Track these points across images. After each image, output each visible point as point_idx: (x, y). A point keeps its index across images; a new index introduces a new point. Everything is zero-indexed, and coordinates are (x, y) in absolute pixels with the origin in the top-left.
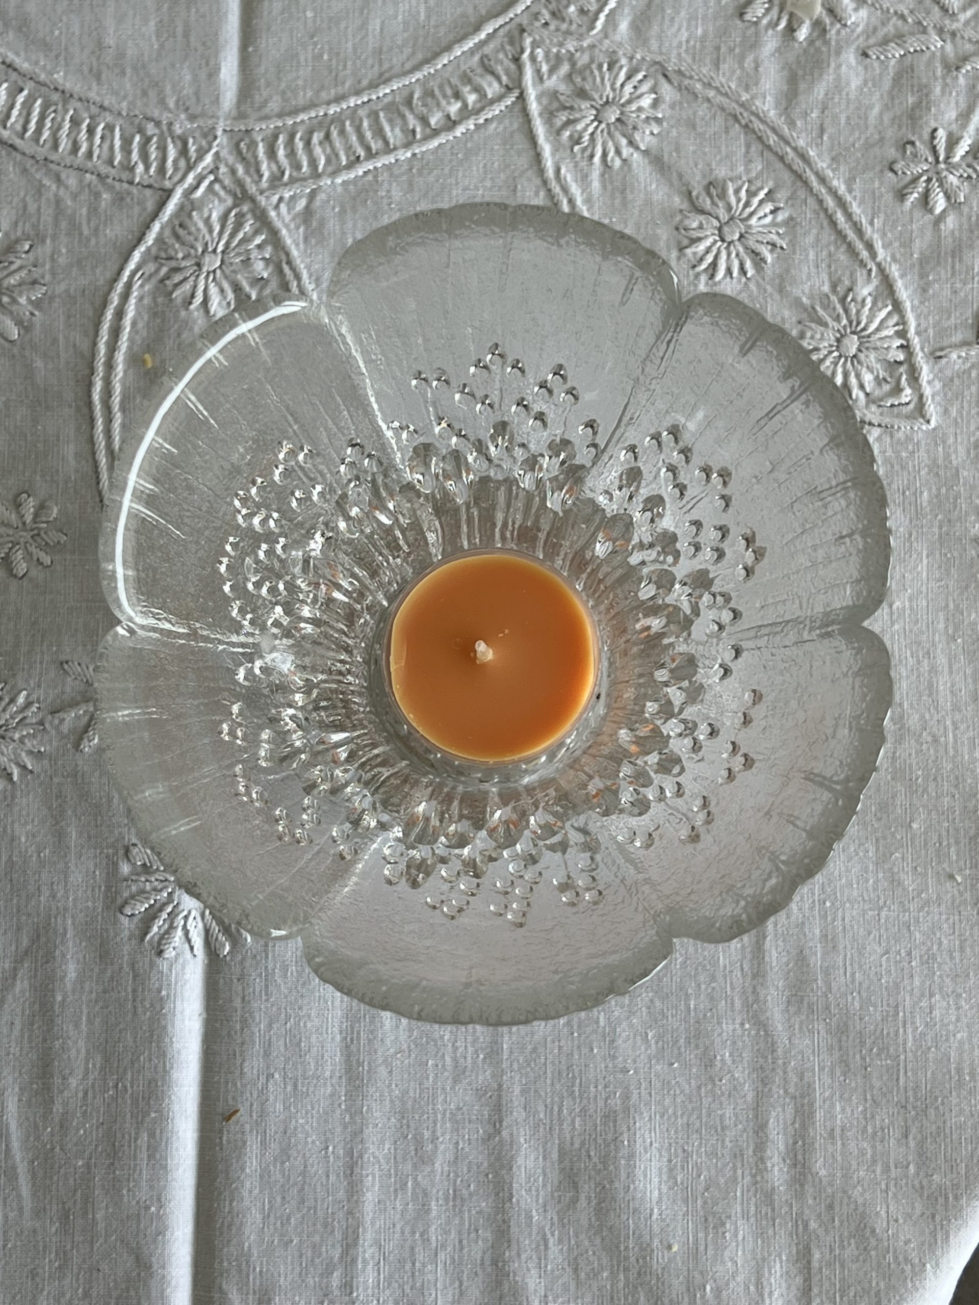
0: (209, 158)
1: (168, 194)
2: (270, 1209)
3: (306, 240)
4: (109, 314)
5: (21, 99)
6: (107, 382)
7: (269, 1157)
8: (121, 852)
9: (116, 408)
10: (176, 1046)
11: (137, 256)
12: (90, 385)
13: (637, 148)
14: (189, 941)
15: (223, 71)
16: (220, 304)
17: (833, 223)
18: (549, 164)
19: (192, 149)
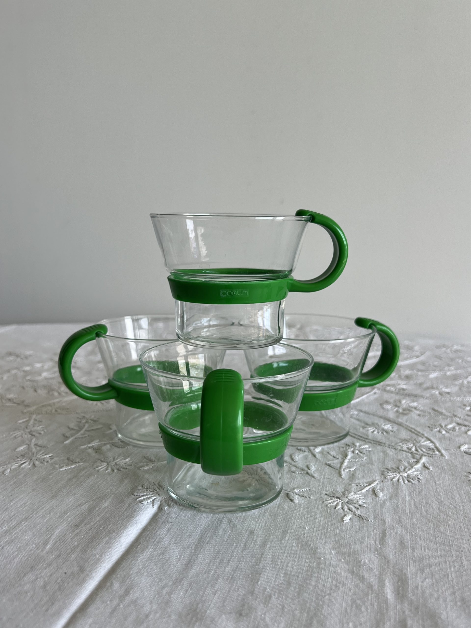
2: (147, 566)
7: (155, 553)
8: (141, 485)
10: (134, 521)
14: (153, 503)
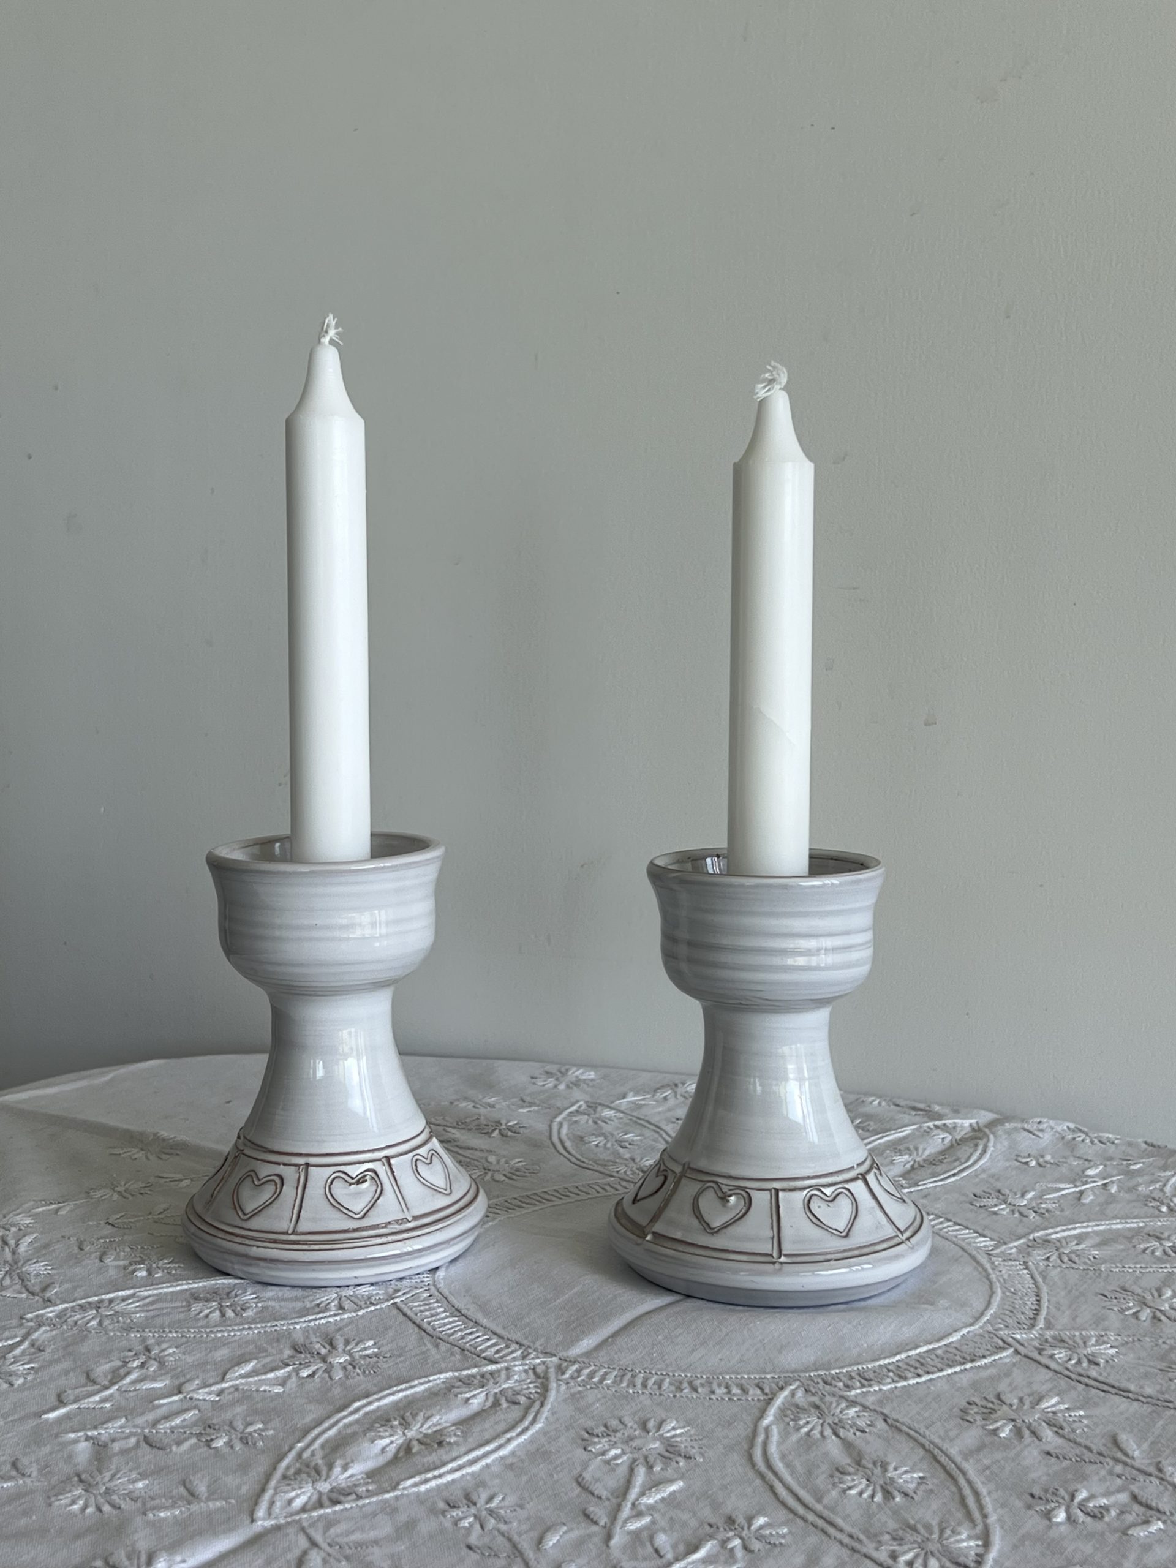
0: (538, 1361)
1: (496, 1363)
3: (565, 1400)
4: (403, 1386)
5: (451, 1320)
6: (369, 1403)
9: (361, 1413)
11: (449, 1374)
12: (359, 1400)
13: (837, 1436)
15: (585, 1341)
16: (479, 1404)
17: (963, 1500)
18: (766, 1422)
19: (532, 1356)
